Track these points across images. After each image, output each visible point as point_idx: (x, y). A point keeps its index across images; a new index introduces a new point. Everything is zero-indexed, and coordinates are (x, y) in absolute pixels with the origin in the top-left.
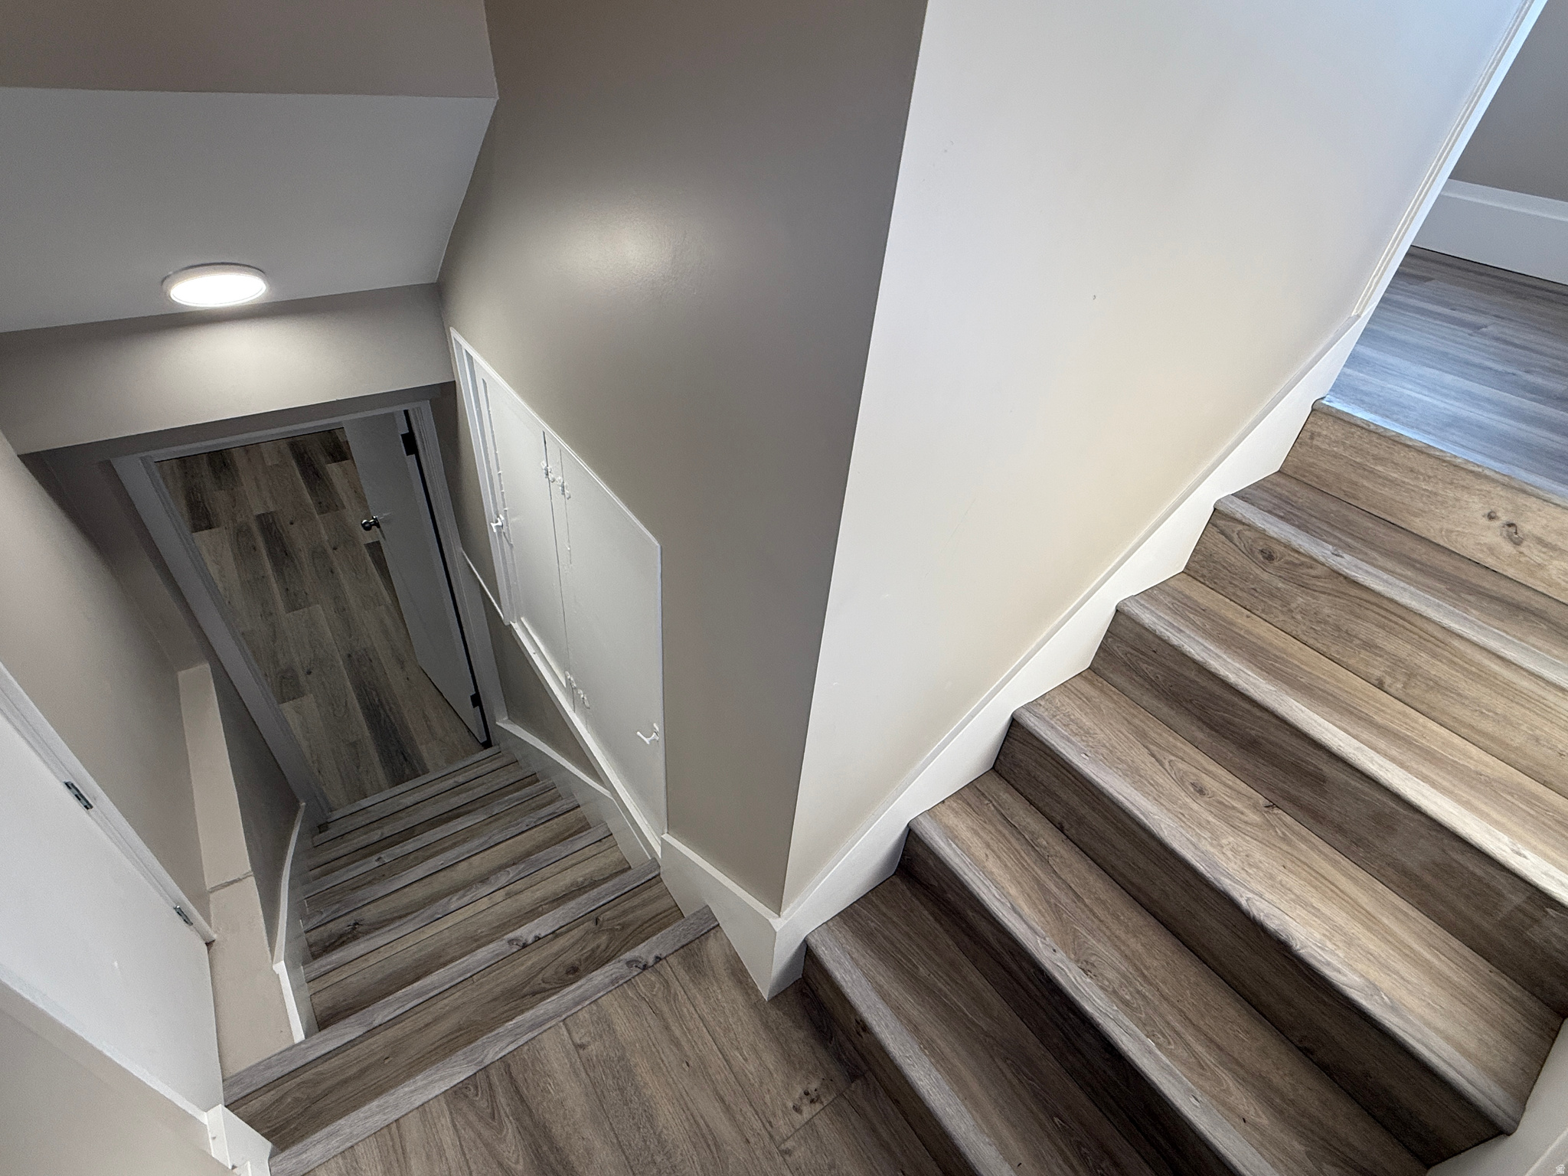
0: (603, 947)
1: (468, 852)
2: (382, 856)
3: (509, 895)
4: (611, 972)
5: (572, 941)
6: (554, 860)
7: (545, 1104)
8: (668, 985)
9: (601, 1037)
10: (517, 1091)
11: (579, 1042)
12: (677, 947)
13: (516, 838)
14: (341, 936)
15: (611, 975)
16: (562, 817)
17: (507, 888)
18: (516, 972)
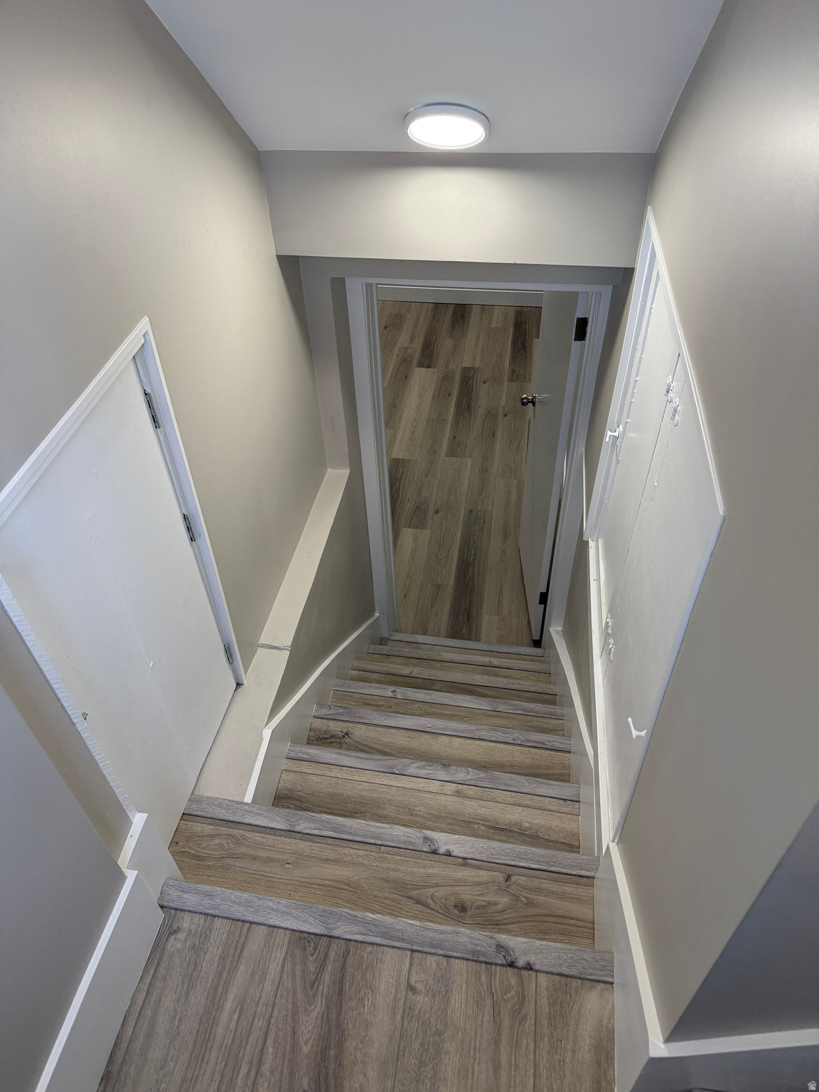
0: (500, 907)
1: (454, 730)
2: (398, 690)
3: (458, 793)
4: (479, 942)
5: (476, 879)
6: (512, 789)
7: (355, 1013)
8: (523, 1001)
9: (434, 996)
10: (342, 982)
11: (413, 983)
12: (554, 970)
13: (498, 745)
14: (332, 737)
15: (477, 945)
16: (548, 752)
17: (460, 786)
18: (416, 870)
